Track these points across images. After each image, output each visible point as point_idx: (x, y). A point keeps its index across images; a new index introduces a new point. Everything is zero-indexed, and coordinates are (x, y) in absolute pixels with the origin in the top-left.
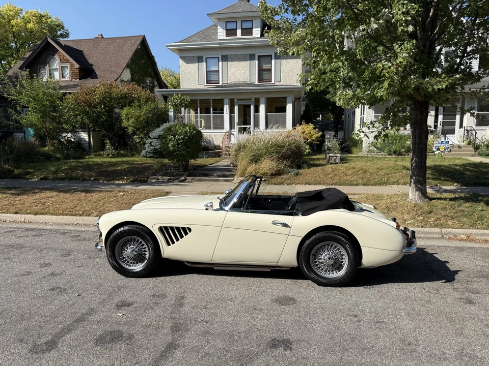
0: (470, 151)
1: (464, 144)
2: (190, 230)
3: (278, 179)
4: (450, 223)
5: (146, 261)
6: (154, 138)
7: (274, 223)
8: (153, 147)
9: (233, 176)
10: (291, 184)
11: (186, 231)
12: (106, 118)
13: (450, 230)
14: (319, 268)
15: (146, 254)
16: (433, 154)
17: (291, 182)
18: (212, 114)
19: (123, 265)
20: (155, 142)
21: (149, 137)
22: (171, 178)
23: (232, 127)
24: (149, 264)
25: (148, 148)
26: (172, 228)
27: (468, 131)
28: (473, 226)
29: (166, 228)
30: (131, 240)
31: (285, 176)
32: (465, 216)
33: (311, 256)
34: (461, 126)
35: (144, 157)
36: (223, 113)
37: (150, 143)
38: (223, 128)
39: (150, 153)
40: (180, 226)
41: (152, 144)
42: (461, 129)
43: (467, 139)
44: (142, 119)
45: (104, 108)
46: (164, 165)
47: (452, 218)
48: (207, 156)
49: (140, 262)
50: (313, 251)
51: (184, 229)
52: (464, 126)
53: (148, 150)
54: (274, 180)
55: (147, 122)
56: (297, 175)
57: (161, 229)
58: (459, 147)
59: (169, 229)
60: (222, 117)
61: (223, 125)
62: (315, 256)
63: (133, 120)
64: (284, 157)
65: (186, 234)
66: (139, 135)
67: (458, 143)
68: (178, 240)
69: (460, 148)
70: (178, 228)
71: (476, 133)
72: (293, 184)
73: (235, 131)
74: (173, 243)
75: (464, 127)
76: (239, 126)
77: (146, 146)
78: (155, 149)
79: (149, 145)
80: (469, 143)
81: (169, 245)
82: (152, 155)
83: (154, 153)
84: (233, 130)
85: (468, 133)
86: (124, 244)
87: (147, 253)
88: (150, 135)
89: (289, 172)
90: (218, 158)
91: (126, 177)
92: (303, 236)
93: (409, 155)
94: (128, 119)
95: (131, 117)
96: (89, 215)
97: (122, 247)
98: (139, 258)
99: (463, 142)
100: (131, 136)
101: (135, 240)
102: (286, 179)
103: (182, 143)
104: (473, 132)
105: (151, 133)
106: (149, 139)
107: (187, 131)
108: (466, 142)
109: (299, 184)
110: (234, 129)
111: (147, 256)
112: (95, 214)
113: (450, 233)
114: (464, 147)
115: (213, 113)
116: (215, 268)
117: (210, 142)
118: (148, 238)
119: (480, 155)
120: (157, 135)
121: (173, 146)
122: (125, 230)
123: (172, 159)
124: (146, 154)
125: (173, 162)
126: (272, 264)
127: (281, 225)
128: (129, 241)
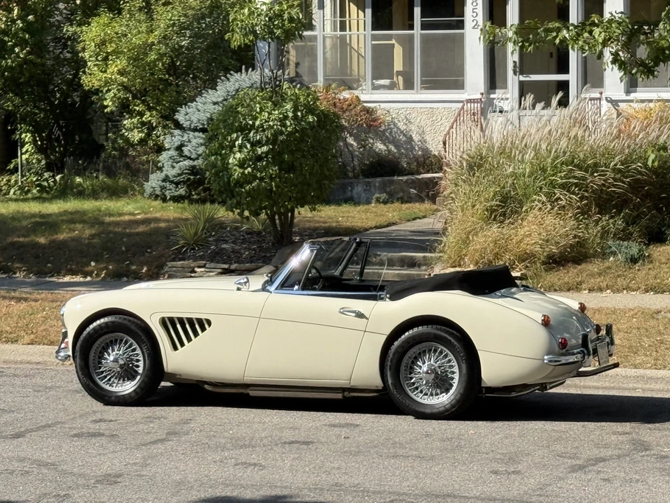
2: (209, 323)
3: (569, 274)
5: (139, 377)
6: (195, 130)
7: (343, 311)
8: (187, 163)
10: (601, 290)
11: (203, 324)
12: (29, 53)
14: (417, 388)
15: (138, 366)
17: (604, 285)
18: (417, 31)
19: (101, 383)
20: (194, 142)
21: (178, 125)
22: (233, 267)
23: (494, 79)
24: (143, 381)
25: (169, 166)
26: (181, 321)
29: (171, 320)
30: (116, 340)
31: (593, 267)
33: (403, 368)
35: (157, 197)
36: (460, 25)
37: (179, 148)
38: (459, 85)
39: (177, 184)
40: (194, 316)
41: (186, 150)
44: (153, 56)
45: (22, 17)
46: (215, 226)
48: (384, 196)
49: (128, 380)
50: (406, 360)
51: (200, 321)
53: (171, 173)
54: (553, 277)
55: (172, 69)
56: (634, 260)
57: (163, 322)
59: (177, 322)
60: (459, 42)
61: (460, 71)
62: (411, 370)
63: (121, 63)
64: (604, 202)
65: (203, 329)
66: (141, 114)
68: (189, 340)
70: (190, 321)
72: (608, 288)
73: (507, 97)
74: (182, 345)
76: (522, 78)
77: (164, 157)
78: (193, 170)
79: (172, 153)
81: (175, 348)
82: (182, 191)
83: (191, 185)
84: (498, 94)
86: (103, 348)
87: (141, 364)
88: (180, 117)
89: (614, 254)
90: (427, 205)
91: (96, 261)
92: (388, 333)
94: (106, 59)
95: (117, 53)
96: (15, 341)
97: (100, 352)
98: (127, 372)
100: (113, 122)
101: (121, 340)
102: (592, 275)
103: (267, 153)
105: (183, 110)
106: (177, 132)
107: (286, 117)
109: (628, 288)
110: (505, 86)
111: (140, 370)
112: (27, 339)
115: (424, 26)
116: (252, 393)
117: (411, 139)
118: (143, 337)
120: (204, 117)
121: (242, 164)
122: (106, 323)
123: (238, 205)
124: (163, 188)
125: (241, 214)
126: (342, 382)
127: (354, 314)
128: (112, 343)
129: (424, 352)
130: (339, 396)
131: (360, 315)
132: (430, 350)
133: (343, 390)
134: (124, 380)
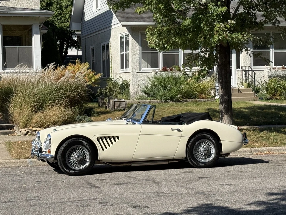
0: (250, 95)
1: (243, 87)
2: (118, 138)
4: (256, 144)
7: (172, 129)
9: (12, 127)
11: (115, 138)
13: (256, 148)
16: (213, 99)
19: (71, 167)
26: (105, 137)
27: (246, 72)
28: (271, 145)
30: (76, 148)
32: (264, 140)
33: (194, 150)
34: (238, 66)
40: (111, 136)
42: (239, 69)
43: (246, 81)
47: (256, 141)
49: (82, 165)
50: (195, 147)
52: (240, 66)
57: (98, 139)
58: (239, 90)
59: (103, 139)
62: (196, 150)
65: (115, 141)
67: (237, 87)
68: (109, 145)
69: (241, 92)
70: (109, 138)
71: (255, 74)
74: (106, 148)
75: (242, 67)
80: (249, 86)
81: (103, 150)
85: (246, 74)
92: (190, 137)
93: (187, 101)
97: (69, 154)
99: (242, 85)
101: (79, 148)
104: (251, 73)
108: (246, 84)
111: (88, 160)
113: (257, 150)
114: (243, 90)
119: (261, 99)
126: (171, 157)
127: (177, 130)
128: (75, 150)
129: (201, 143)
130: (167, 163)
131: (179, 130)
132: (203, 142)
133: (169, 160)
134: (80, 165)
